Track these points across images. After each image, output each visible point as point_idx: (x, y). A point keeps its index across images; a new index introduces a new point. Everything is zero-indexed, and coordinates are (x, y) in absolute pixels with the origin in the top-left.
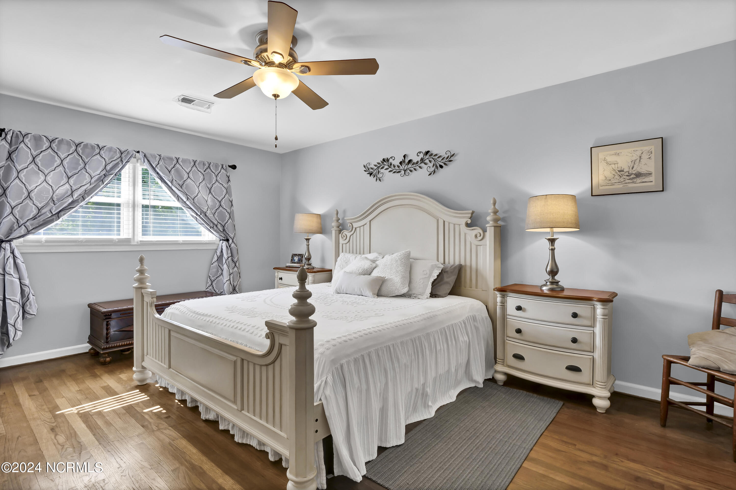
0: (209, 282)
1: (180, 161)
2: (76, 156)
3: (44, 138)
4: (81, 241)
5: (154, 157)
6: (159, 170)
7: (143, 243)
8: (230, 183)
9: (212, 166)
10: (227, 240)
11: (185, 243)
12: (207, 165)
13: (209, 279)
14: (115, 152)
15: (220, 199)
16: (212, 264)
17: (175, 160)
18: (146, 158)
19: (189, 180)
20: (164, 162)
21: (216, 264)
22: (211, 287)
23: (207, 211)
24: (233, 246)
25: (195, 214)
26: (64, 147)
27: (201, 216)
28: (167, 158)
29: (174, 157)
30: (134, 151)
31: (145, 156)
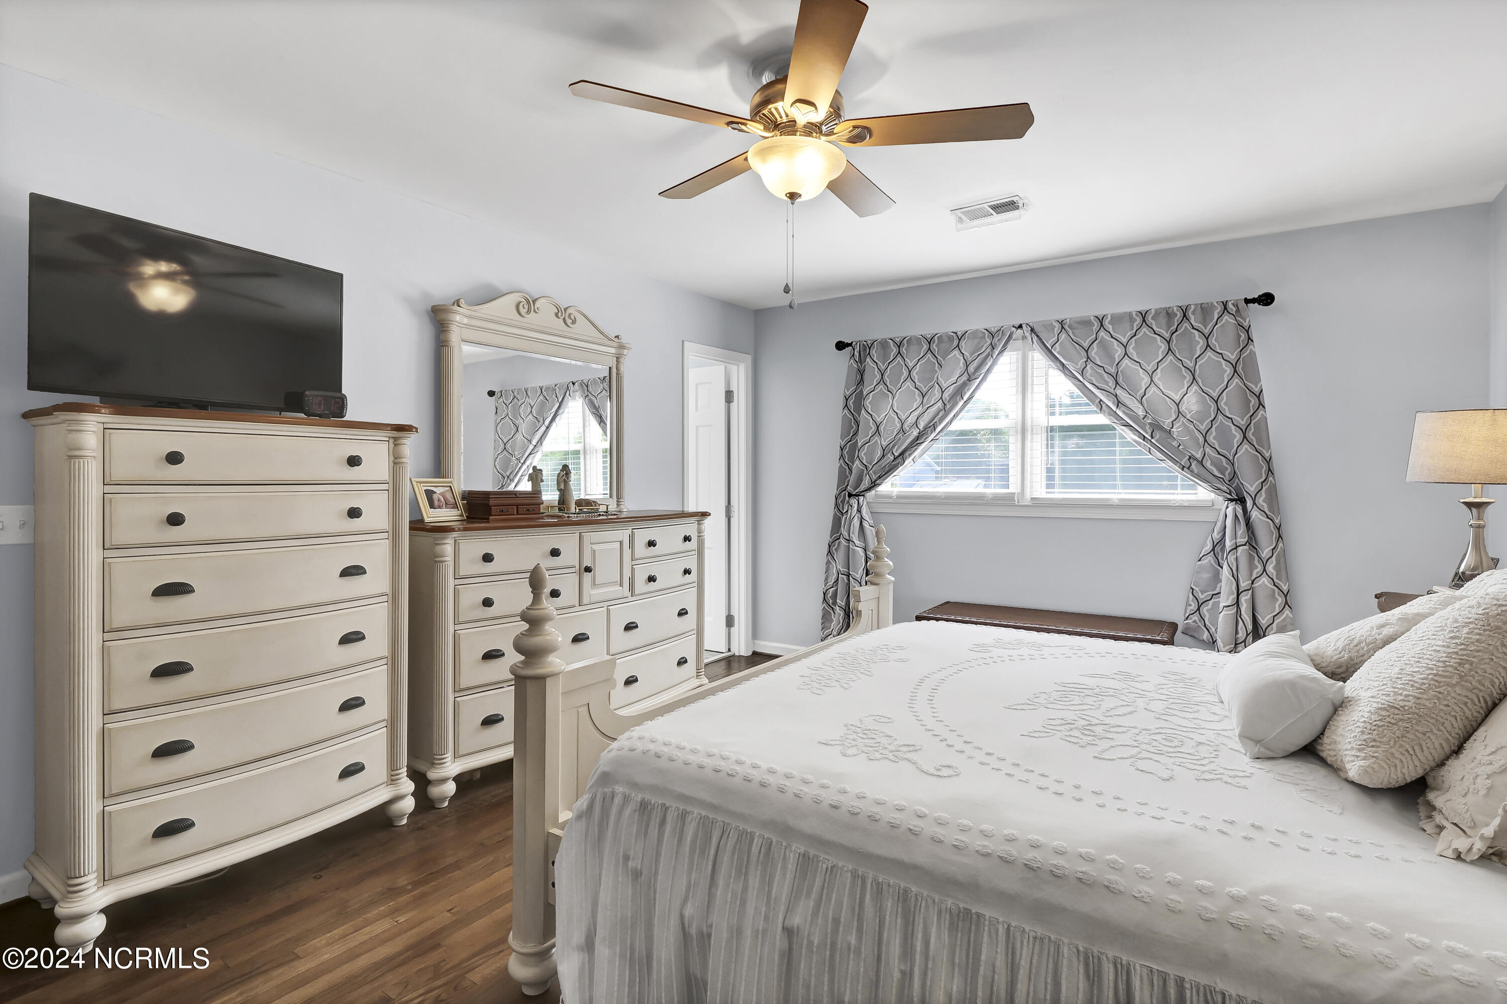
0: (1191, 603)
1: (1106, 323)
2: (931, 358)
3: (890, 340)
4: (939, 498)
5: (1049, 327)
6: (1058, 353)
7: (1037, 503)
8: (1251, 347)
9: (1193, 313)
10: (1241, 501)
11: (1124, 505)
12: (1179, 315)
13: (1191, 595)
14: (984, 337)
15: (1215, 395)
16: (1200, 560)
17: (1096, 325)
18: (1035, 333)
19: (1126, 361)
20: (1073, 333)
21: (1210, 561)
22: (1196, 617)
23: (1172, 428)
24: (1256, 515)
25: (1139, 437)
26: (913, 348)
27: (1153, 441)
28: (1079, 323)
29: (1092, 318)
30: (1013, 326)
31: (1032, 330)
